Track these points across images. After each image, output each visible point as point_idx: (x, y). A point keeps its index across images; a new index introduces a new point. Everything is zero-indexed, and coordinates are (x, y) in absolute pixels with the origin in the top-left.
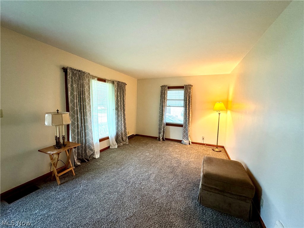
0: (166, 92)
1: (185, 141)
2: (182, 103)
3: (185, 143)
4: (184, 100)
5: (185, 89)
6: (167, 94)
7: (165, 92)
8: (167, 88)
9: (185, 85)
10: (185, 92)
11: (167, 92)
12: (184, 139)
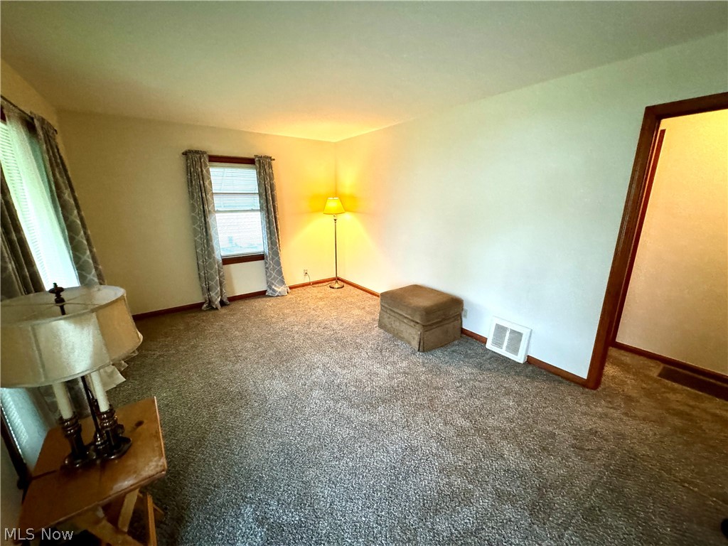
0: (204, 171)
1: (280, 289)
2: (255, 202)
3: (280, 292)
4: (260, 194)
5: (258, 165)
6: (209, 178)
7: (202, 171)
8: (207, 160)
9: (256, 156)
10: (259, 173)
11: (208, 172)
12: (275, 286)
